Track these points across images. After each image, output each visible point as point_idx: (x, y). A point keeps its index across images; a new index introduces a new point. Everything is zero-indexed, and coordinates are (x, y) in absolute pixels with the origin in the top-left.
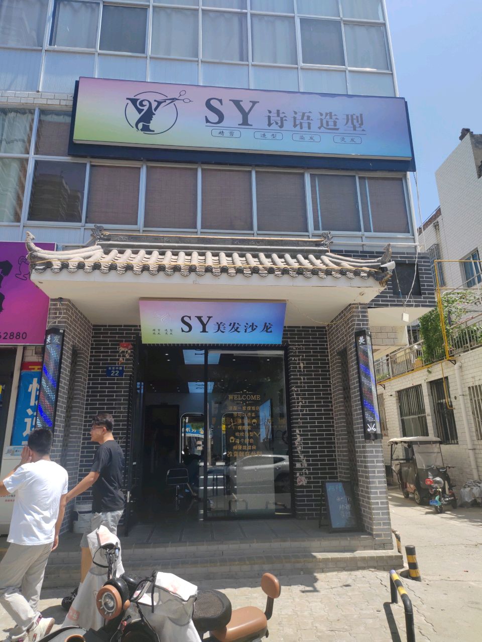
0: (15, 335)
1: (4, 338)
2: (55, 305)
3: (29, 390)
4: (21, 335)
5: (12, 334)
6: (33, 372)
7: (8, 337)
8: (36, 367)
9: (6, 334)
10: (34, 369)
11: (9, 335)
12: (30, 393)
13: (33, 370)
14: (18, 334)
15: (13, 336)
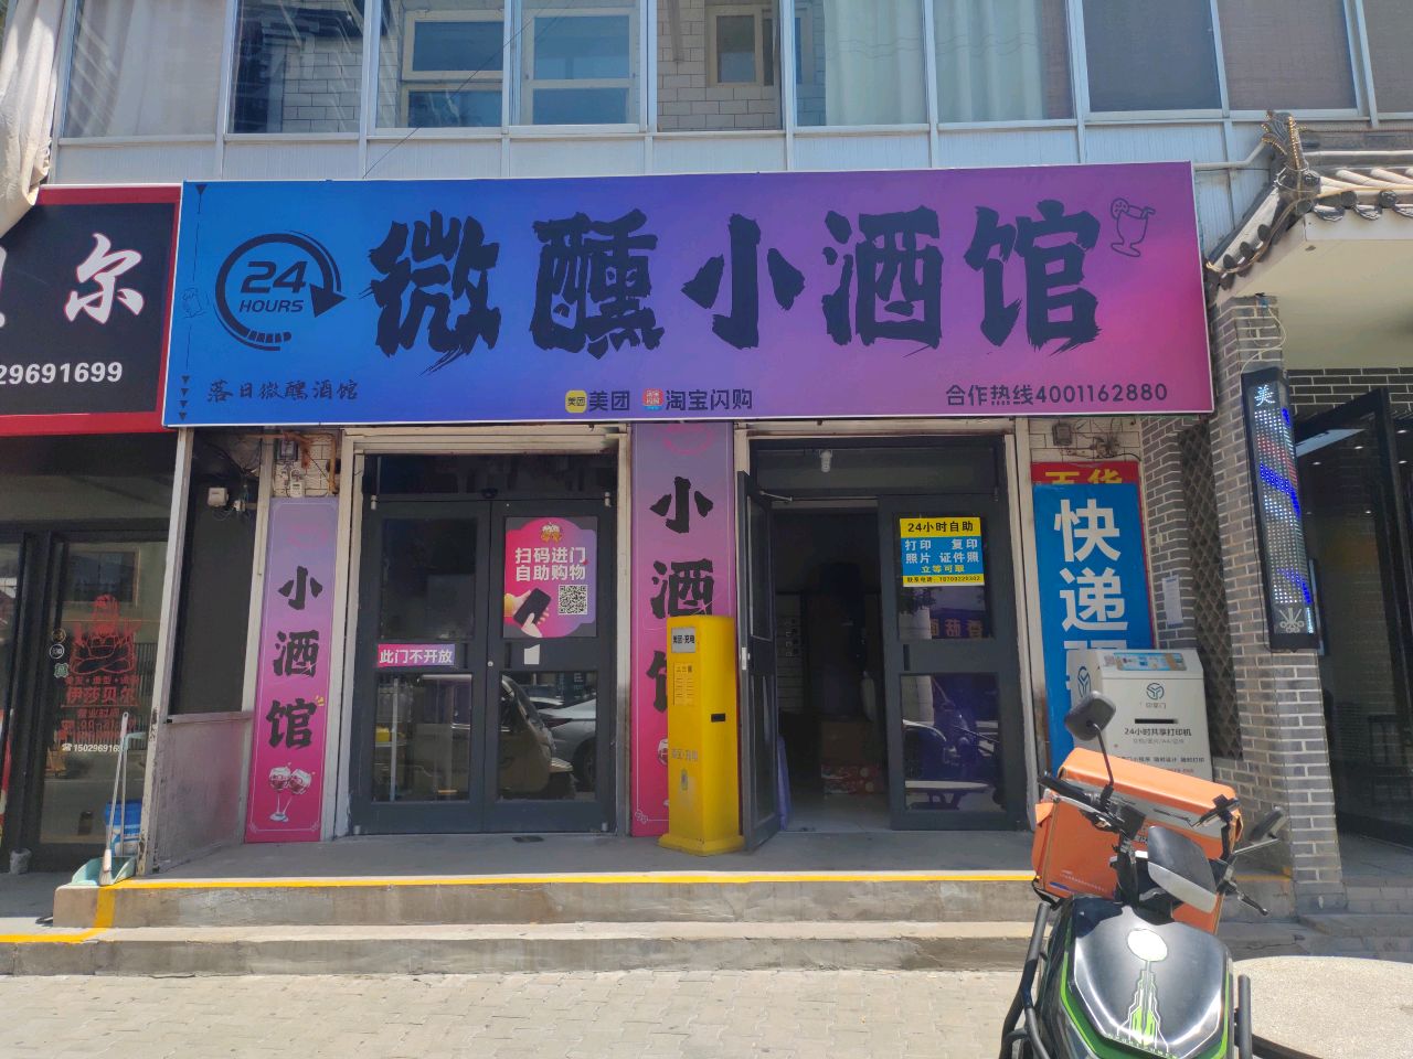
0: (1139, 391)
1: (1116, 399)
2: (1247, 312)
3: (1057, 527)
4: (1153, 391)
5: (1132, 389)
6: (1056, 486)
7: (1123, 395)
8: (1062, 475)
9: (1117, 389)
10: (1057, 478)
11: (1125, 392)
12: (1060, 533)
13: (1055, 482)
14: (1146, 389)
15: (1134, 392)
